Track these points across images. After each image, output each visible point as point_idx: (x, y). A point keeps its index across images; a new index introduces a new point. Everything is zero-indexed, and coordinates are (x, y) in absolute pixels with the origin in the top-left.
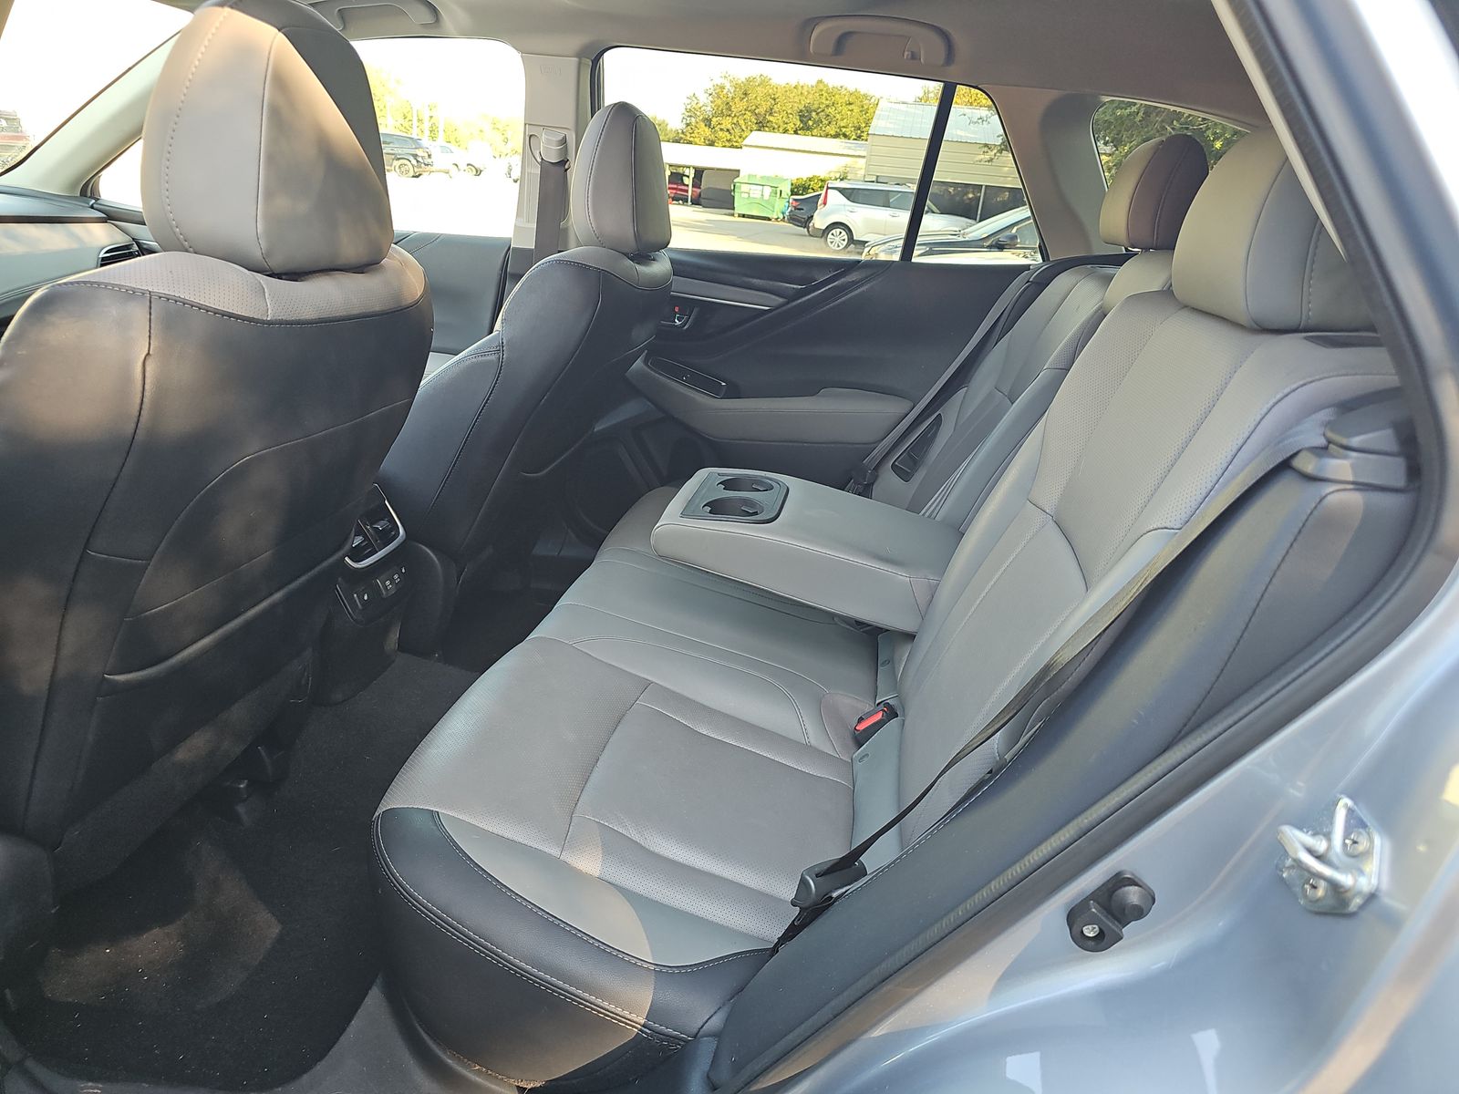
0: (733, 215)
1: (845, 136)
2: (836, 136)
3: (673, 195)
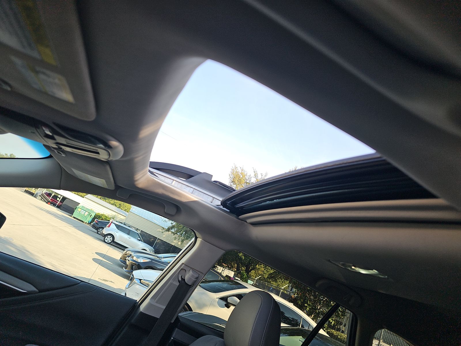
0: (71, 216)
1: (115, 205)
2: (112, 204)
3: (51, 202)
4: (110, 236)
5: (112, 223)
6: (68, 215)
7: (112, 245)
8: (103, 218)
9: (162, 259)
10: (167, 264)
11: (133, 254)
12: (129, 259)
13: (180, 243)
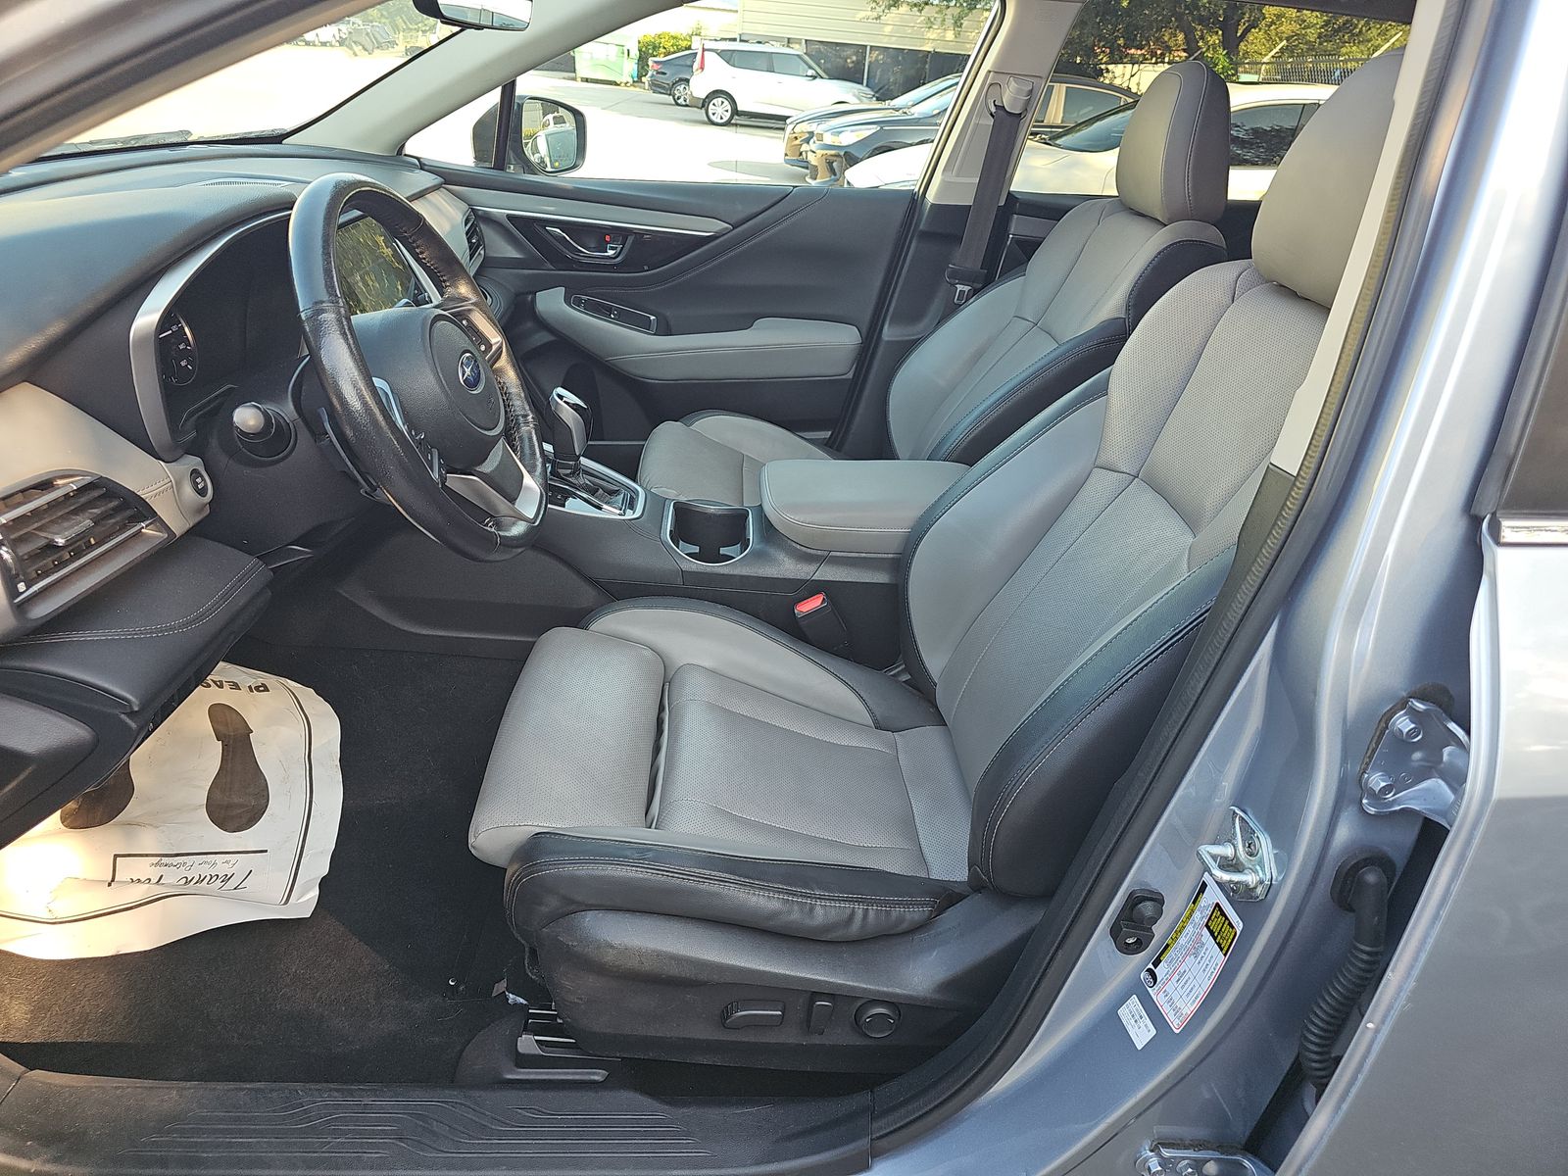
0: (574, 79)
4: (720, 100)
5: (706, 53)
6: (564, 78)
7: (736, 125)
8: (668, 45)
9: (913, 110)
10: (933, 120)
11: (813, 127)
12: (813, 146)
13: (950, 35)
